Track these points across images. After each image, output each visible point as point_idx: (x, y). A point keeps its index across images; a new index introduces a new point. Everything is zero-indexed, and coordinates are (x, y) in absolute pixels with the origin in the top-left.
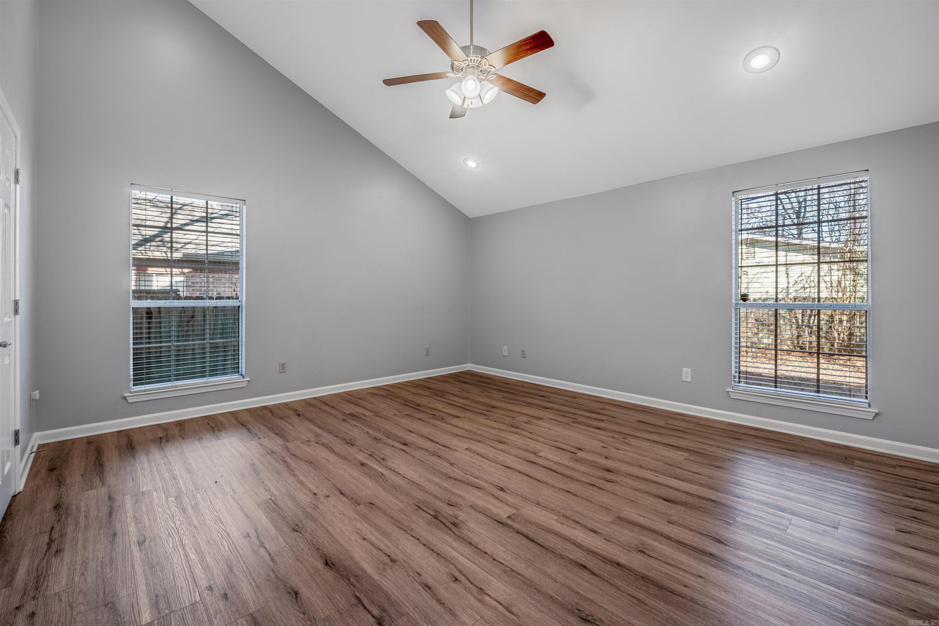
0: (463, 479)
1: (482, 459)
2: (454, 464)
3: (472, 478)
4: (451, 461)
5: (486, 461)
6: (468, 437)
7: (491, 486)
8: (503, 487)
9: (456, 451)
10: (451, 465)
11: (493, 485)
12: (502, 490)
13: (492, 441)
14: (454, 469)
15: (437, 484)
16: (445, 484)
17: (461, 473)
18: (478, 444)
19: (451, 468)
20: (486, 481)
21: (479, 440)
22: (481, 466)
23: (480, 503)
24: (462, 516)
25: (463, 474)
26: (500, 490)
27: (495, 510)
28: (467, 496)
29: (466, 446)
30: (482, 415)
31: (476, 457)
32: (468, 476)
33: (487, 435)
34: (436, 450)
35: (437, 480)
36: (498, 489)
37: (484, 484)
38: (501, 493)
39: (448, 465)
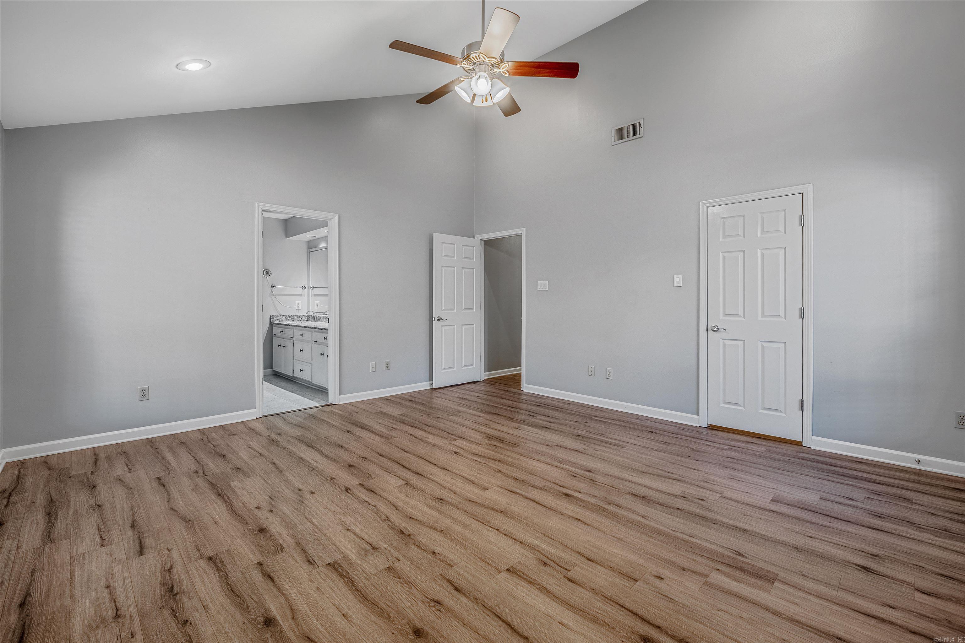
0: (487, 460)
1: (469, 477)
2: (498, 472)
3: (479, 460)
4: (502, 474)
5: (465, 475)
6: (486, 510)
7: (464, 455)
8: (455, 454)
9: (498, 486)
10: (500, 471)
11: (462, 456)
12: (456, 453)
13: (452, 501)
14: (497, 467)
15: (509, 456)
16: (502, 456)
17: (490, 464)
18: (473, 497)
19: (499, 468)
20: (468, 458)
21: (471, 503)
22: (471, 470)
23: (473, 446)
24: (486, 441)
25: (487, 463)
26: (458, 453)
27: (464, 443)
28: (483, 449)
29: (487, 492)
30: (458, 581)
31: (475, 480)
32: (483, 462)
33: (458, 515)
34: (523, 487)
35: (510, 459)
36: (459, 453)
37: (470, 457)
38: (457, 450)
39: (503, 470)
